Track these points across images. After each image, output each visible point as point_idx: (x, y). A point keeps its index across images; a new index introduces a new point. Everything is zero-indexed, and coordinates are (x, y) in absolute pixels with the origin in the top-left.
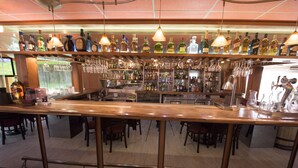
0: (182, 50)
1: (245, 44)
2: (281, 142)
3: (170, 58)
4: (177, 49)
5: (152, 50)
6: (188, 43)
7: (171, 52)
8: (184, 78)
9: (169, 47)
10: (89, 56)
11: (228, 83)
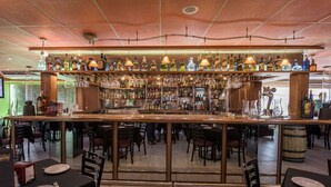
0: (183, 68)
1: (231, 62)
2: (287, 154)
3: (173, 74)
4: (178, 67)
5: (158, 68)
6: (188, 63)
7: (174, 69)
8: (188, 96)
9: (172, 66)
10: (107, 74)
11: (223, 95)
